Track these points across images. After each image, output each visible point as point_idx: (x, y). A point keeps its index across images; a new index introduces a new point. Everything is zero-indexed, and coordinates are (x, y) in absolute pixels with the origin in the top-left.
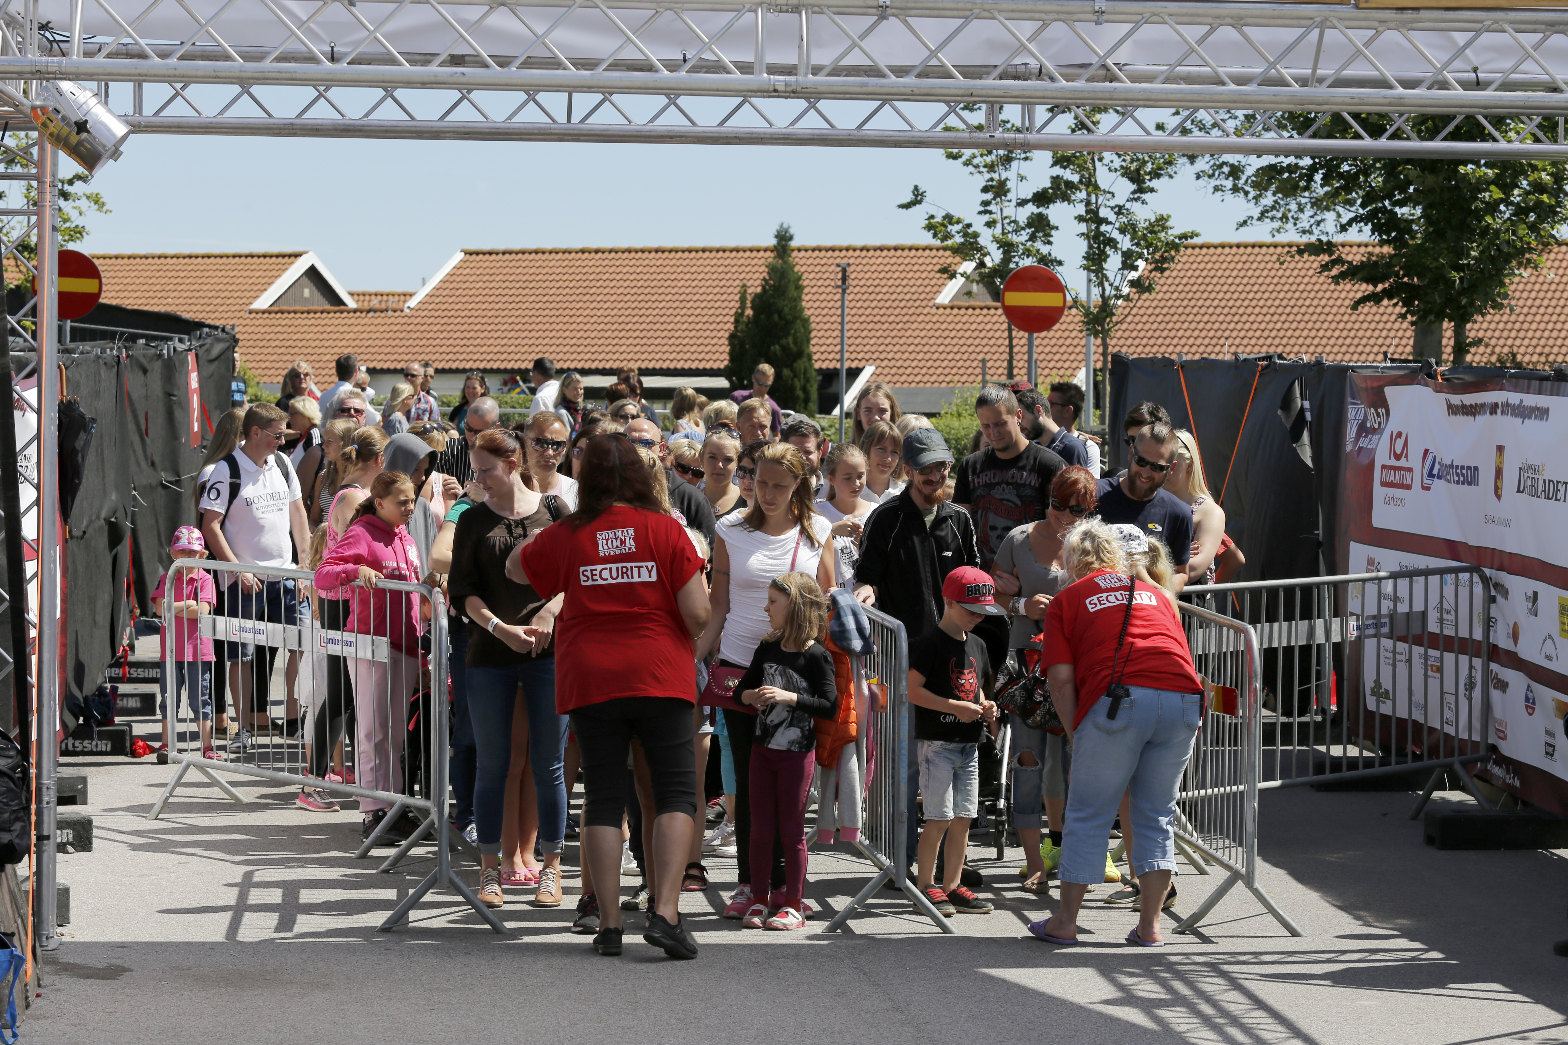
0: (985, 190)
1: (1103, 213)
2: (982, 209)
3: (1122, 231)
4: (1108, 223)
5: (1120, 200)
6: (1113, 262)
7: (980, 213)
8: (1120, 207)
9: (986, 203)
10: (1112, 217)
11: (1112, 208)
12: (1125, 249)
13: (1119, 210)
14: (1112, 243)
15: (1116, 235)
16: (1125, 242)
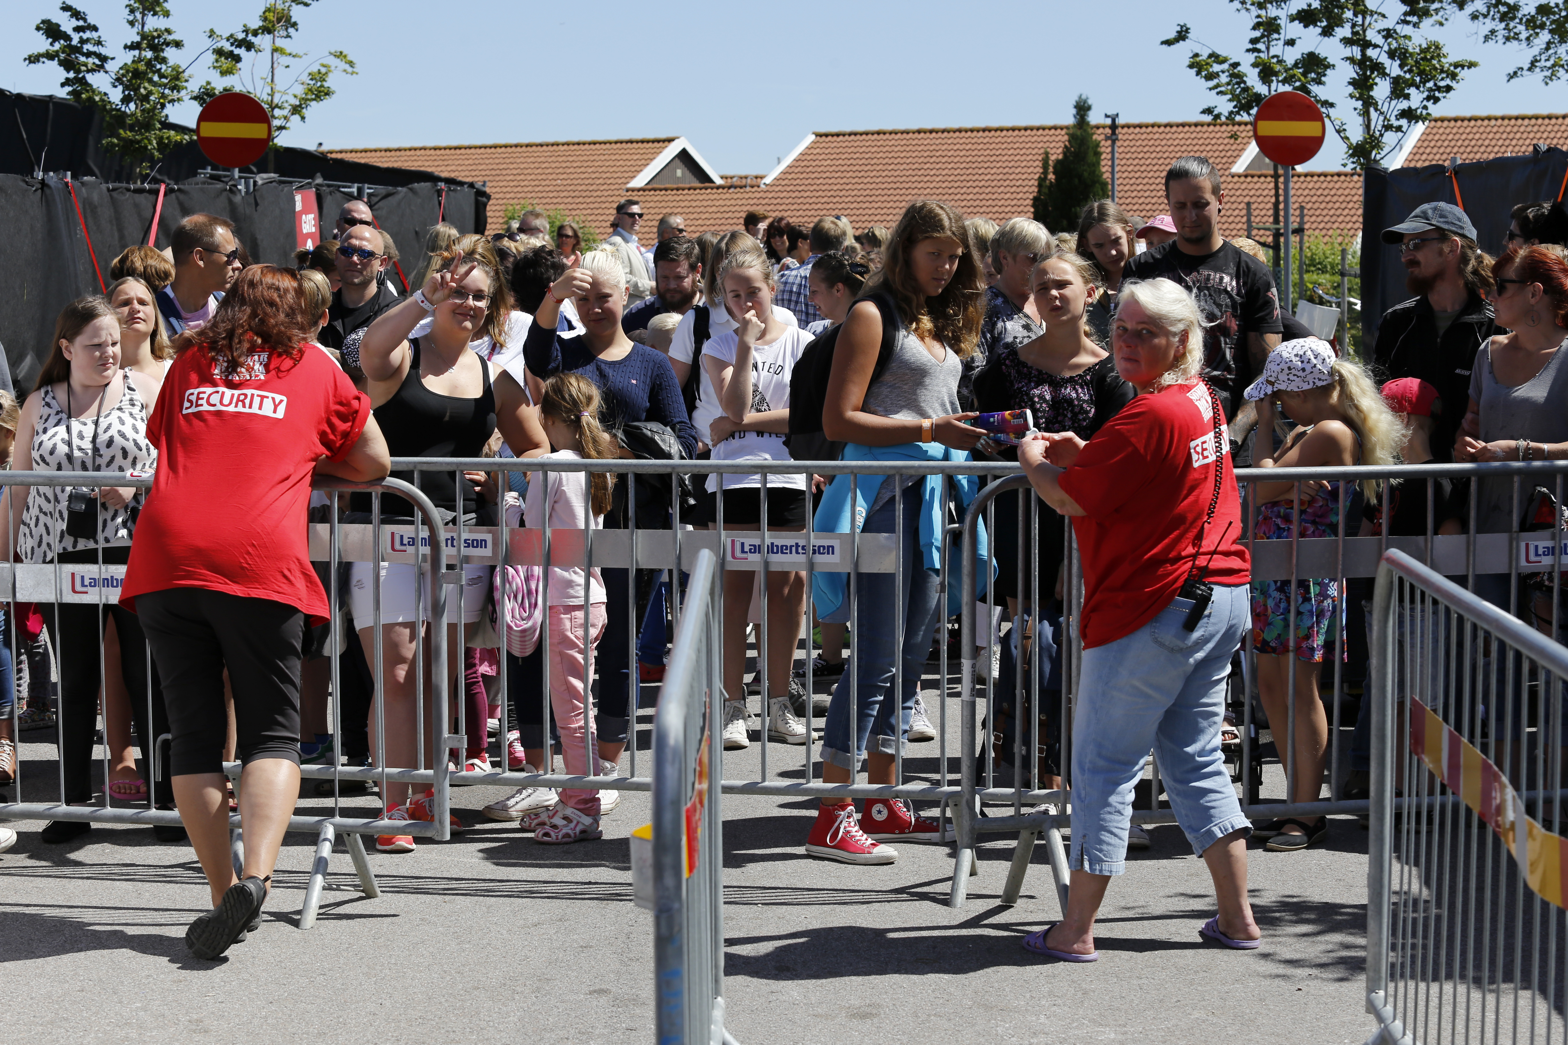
0: (1253, 28)
1: (1372, 35)
2: (1250, 46)
3: (1392, 54)
4: (1376, 46)
5: (1389, 24)
6: (1381, 90)
7: (1248, 50)
8: (1388, 30)
9: (1254, 41)
10: (1378, 40)
11: (1379, 32)
12: (1393, 75)
13: (1388, 34)
14: (1378, 68)
15: (1384, 59)
16: (1394, 68)
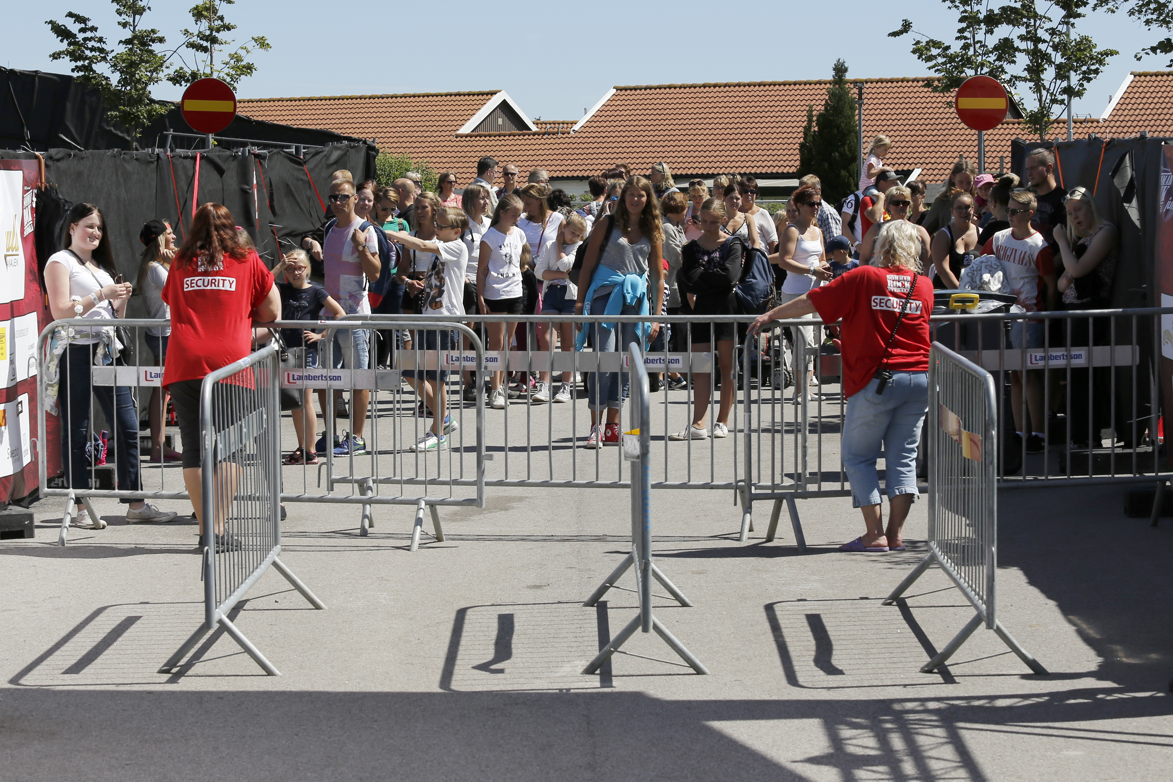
0: (961, 20)
1: (1041, 33)
2: (959, 35)
3: (1055, 48)
4: (1044, 41)
7: (957, 38)
8: (1052, 29)
9: (961, 31)
10: (1047, 37)
11: (1046, 30)
12: (1057, 62)
13: (1053, 32)
14: (1046, 57)
15: (1050, 51)
16: (1058, 58)
